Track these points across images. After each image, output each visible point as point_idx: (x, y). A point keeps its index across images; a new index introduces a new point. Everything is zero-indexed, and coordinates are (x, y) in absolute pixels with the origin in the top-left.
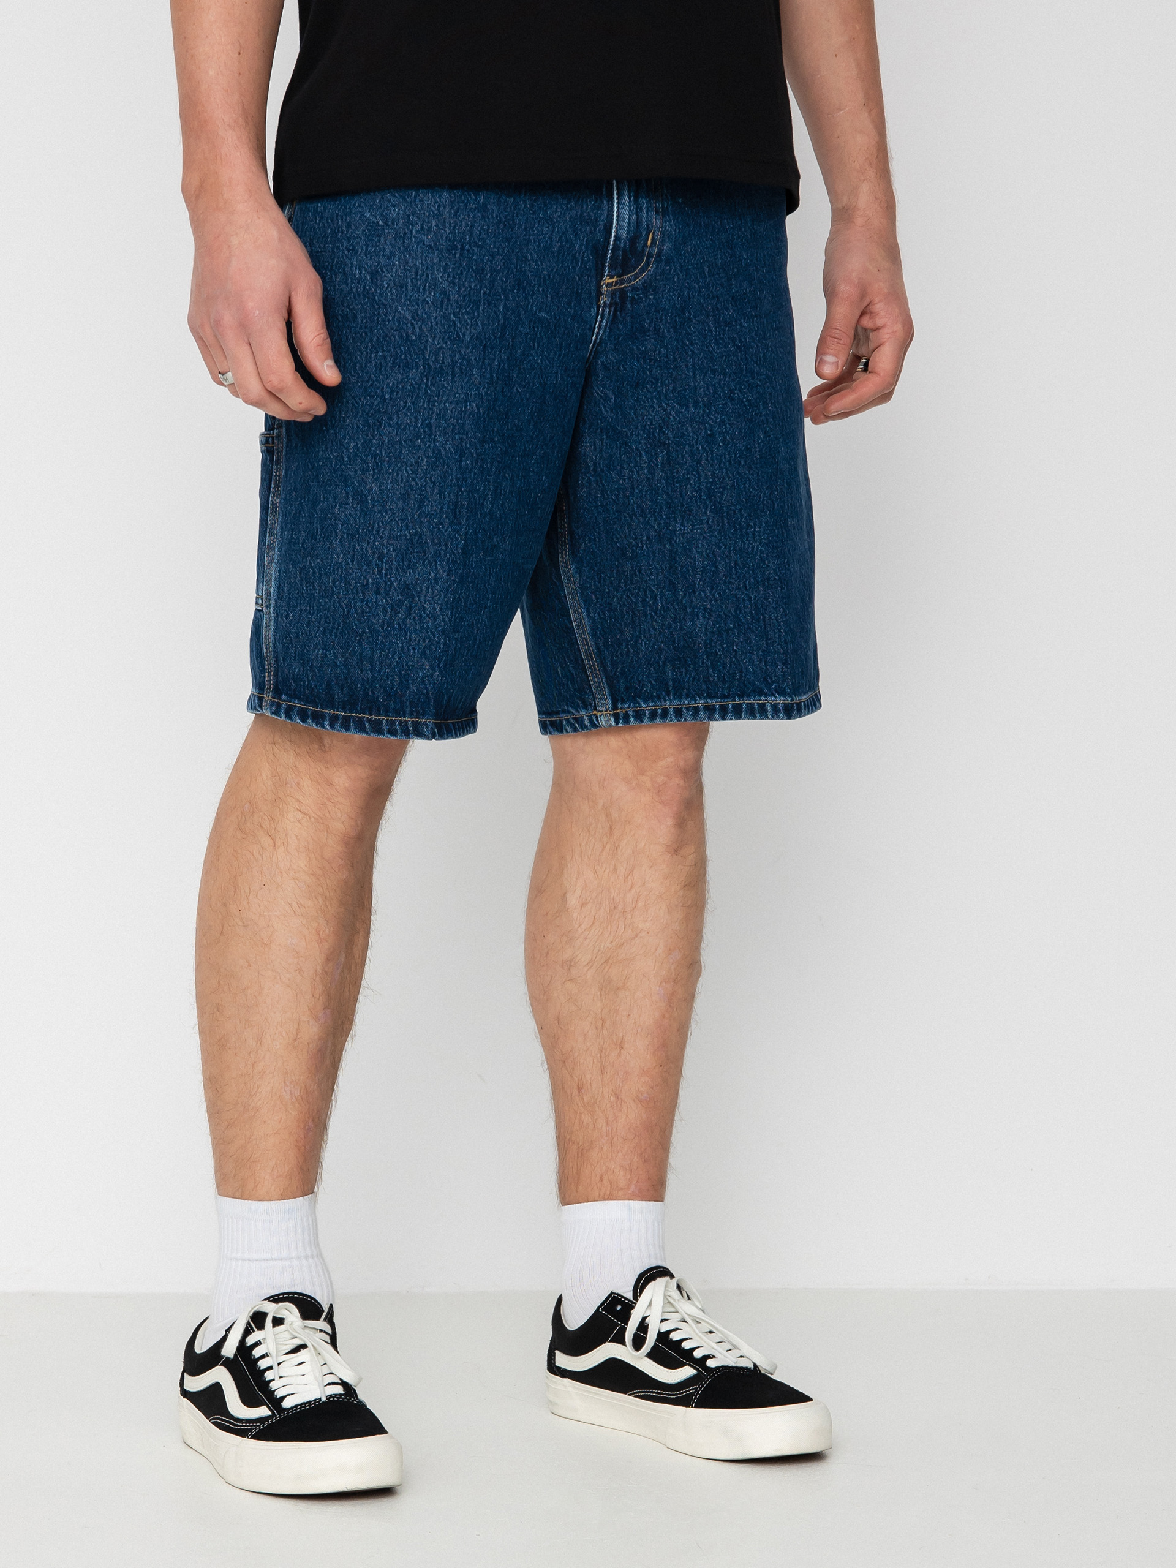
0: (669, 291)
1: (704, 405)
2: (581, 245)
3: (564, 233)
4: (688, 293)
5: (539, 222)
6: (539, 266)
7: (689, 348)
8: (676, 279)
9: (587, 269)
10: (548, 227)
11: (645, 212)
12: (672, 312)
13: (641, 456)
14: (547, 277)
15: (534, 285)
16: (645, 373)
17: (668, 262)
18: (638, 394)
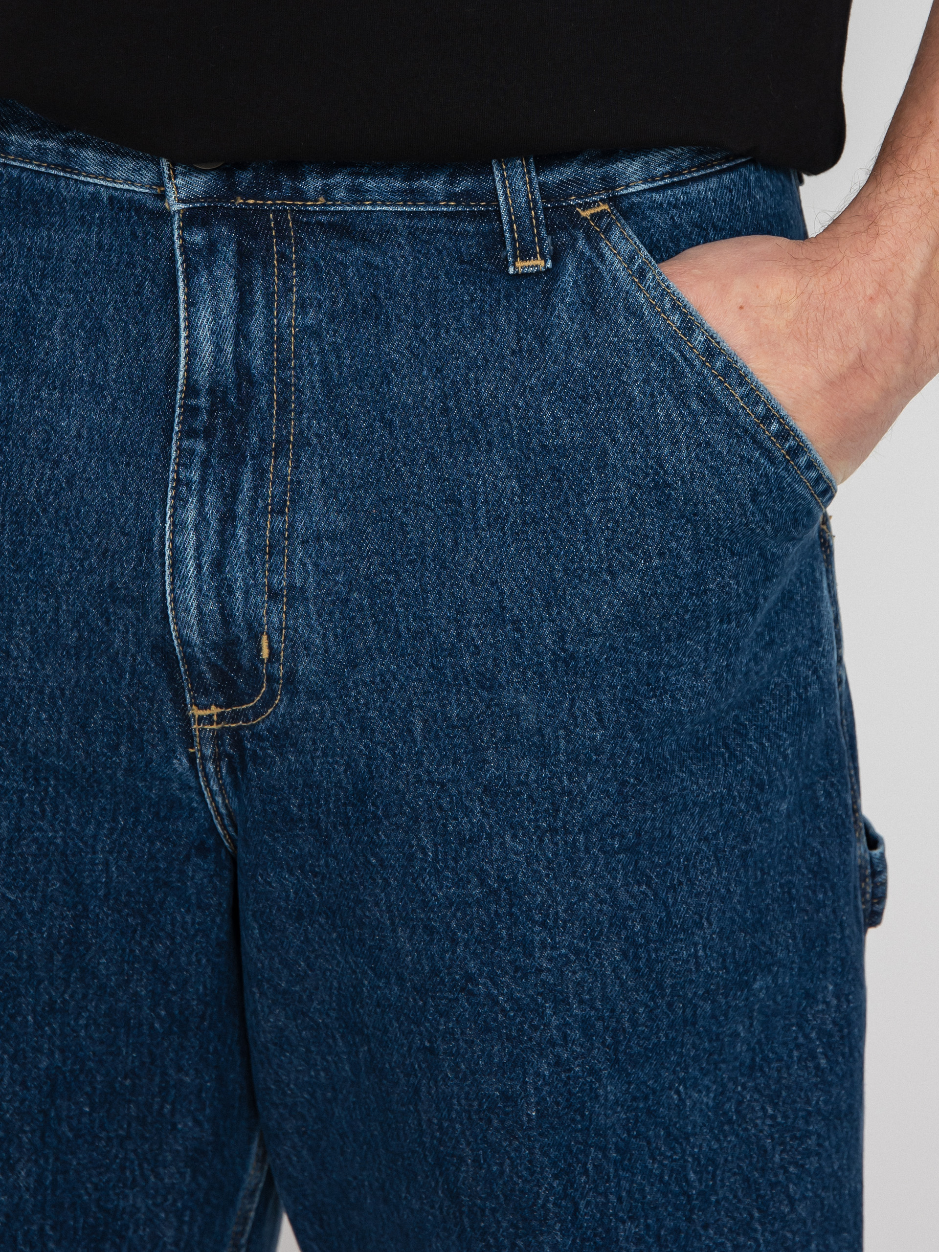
0: (325, 755)
1: (414, 988)
2: (125, 640)
3: (82, 616)
4: (368, 766)
5: (27, 588)
6: (37, 670)
7: (378, 872)
8: (337, 733)
9: (145, 688)
10: (46, 600)
11: (239, 595)
12: (337, 794)
13: (334, 1038)
14: (58, 693)
15: (29, 706)
16: (309, 896)
17: (315, 695)
18: (306, 930)
